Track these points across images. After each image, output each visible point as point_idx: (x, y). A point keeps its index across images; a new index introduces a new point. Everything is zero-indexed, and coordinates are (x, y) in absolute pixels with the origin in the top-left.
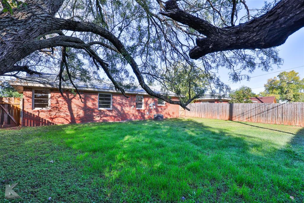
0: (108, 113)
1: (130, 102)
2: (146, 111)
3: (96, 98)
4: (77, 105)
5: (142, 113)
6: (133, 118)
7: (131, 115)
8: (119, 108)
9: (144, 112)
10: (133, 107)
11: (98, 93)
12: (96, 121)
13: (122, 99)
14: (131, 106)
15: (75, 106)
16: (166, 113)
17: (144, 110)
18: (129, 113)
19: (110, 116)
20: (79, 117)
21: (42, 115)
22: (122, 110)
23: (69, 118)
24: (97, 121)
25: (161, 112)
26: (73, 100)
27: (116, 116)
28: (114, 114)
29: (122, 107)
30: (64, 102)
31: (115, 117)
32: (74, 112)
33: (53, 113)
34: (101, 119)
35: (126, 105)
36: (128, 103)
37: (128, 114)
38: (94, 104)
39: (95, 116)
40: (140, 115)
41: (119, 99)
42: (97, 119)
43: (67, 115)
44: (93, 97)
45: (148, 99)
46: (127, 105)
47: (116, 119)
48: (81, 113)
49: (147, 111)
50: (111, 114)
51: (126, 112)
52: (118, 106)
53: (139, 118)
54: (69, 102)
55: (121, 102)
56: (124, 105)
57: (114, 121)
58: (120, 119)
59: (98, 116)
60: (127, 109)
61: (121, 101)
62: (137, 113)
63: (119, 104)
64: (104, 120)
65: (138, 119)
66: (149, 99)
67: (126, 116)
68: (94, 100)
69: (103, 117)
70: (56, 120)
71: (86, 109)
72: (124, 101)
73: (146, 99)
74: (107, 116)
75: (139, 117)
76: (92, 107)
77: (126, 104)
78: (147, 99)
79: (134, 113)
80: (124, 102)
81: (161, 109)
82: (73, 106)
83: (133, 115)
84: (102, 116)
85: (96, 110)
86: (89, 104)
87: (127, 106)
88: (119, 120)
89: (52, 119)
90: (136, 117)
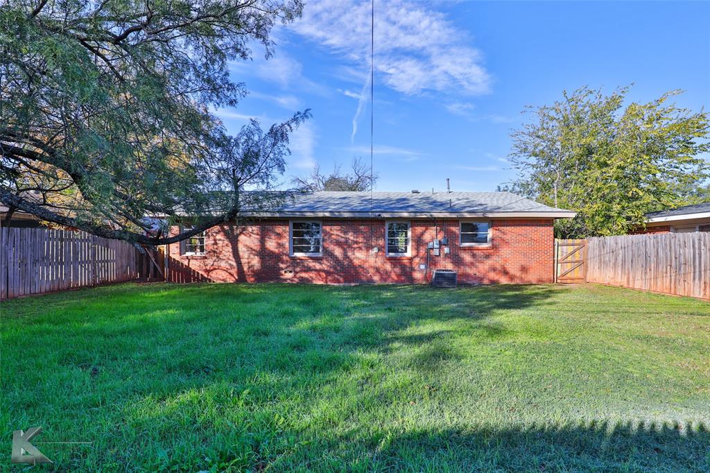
0: (311, 264)
1: (368, 239)
2: (417, 260)
3: (285, 231)
4: (246, 246)
5: (403, 267)
6: (376, 278)
7: (372, 271)
8: (338, 252)
9: (411, 263)
10: (375, 250)
11: (288, 221)
12: (286, 280)
13: (345, 233)
14: (369, 248)
15: (244, 249)
16: (494, 270)
17: (411, 259)
18: (366, 265)
19: (316, 270)
20: (253, 271)
21: (195, 265)
22: (346, 257)
23: (234, 271)
24: (288, 281)
25: (472, 264)
26: (242, 238)
27: (331, 270)
28: (325, 265)
29: (344, 250)
30: (226, 242)
31: (328, 273)
32: (243, 261)
33: (210, 262)
34: (295, 276)
35: (355, 246)
36: (360, 239)
37: (363, 268)
38: (280, 245)
39: (282, 269)
40: (397, 270)
41: (338, 233)
42: (289, 275)
43: (231, 265)
44: (279, 229)
45: (424, 228)
46: (361, 245)
47: (329, 278)
48: (256, 262)
49: (422, 261)
50: (318, 266)
51: (356, 262)
52: (335, 247)
53: (396, 278)
54: (234, 241)
55: (343, 240)
56: (350, 246)
57: (326, 282)
58: (341, 279)
59: (290, 269)
60: (359, 256)
61: (343, 236)
62: (388, 267)
63: (338, 244)
64: (302, 279)
65: (390, 280)
66: (427, 229)
67: (357, 273)
68: (279, 236)
69: (301, 271)
70: (213, 275)
71: (263, 253)
72: (351, 236)
73: (416, 228)
74: (308, 270)
75: (394, 276)
76: (276, 251)
77: (357, 242)
78: (419, 230)
79: (379, 264)
80: (352, 238)
81: (474, 256)
82: (242, 249)
83: (377, 270)
84: (298, 269)
85: (285, 258)
86: (271, 245)
87: (360, 248)
88: (338, 281)
89: (208, 271)
90: (385, 275)
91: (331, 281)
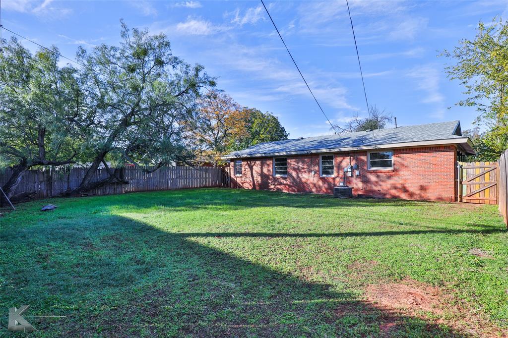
0: (282, 181)
1: (309, 166)
2: (338, 179)
3: (270, 163)
4: (256, 171)
5: (329, 183)
6: (314, 190)
7: (311, 185)
8: (294, 174)
9: (334, 182)
10: (313, 173)
12: (271, 189)
13: (298, 163)
14: (310, 171)
15: (255, 173)
17: (334, 179)
18: (308, 182)
19: (284, 184)
20: (258, 184)
21: (239, 181)
22: (298, 177)
23: (251, 184)
24: (272, 190)
25: (377, 183)
26: (254, 167)
27: (291, 184)
28: (288, 182)
29: (297, 173)
30: (249, 169)
31: (289, 186)
32: (255, 178)
33: (243, 179)
34: (275, 187)
35: (303, 170)
36: (305, 167)
37: (307, 183)
38: (269, 170)
39: (270, 183)
40: (326, 186)
41: (294, 163)
42: (272, 187)
43: (250, 181)
44: (268, 162)
45: (342, 158)
46: (305, 170)
47: (290, 189)
48: (259, 179)
49: (341, 180)
50: (285, 182)
51: (303, 180)
52: (293, 171)
53: (325, 191)
54: (251, 168)
55: (296, 167)
56: (300, 171)
57: (289, 191)
58: (296, 190)
59: (273, 183)
60: (305, 177)
61: (296, 164)
62: (321, 183)
63: (295, 169)
64: (278, 189)
65: (322, 191)
66: (344, 159)
67: (304, 187)
68: (268, 165)
69: (278, 185)
70: (244, 185)
71: (262, 175)
72: (300, 165)
73: (337, 158)
74: (280, 184)
75: (324, 189)
76: (267, 173)
77: (303, 168)
78: (339, 159)
79: (315, 182)
80: (301, 166)
81: (378, 177)
82: (254, 172)
83: (314, 185)
84: (276, 183)
85: (271, 177)
86: (265, 170)
87: (305, 172)
88: (294, 191)
89: (242, 183)
90: (319, 188)
91: (291, 191)
